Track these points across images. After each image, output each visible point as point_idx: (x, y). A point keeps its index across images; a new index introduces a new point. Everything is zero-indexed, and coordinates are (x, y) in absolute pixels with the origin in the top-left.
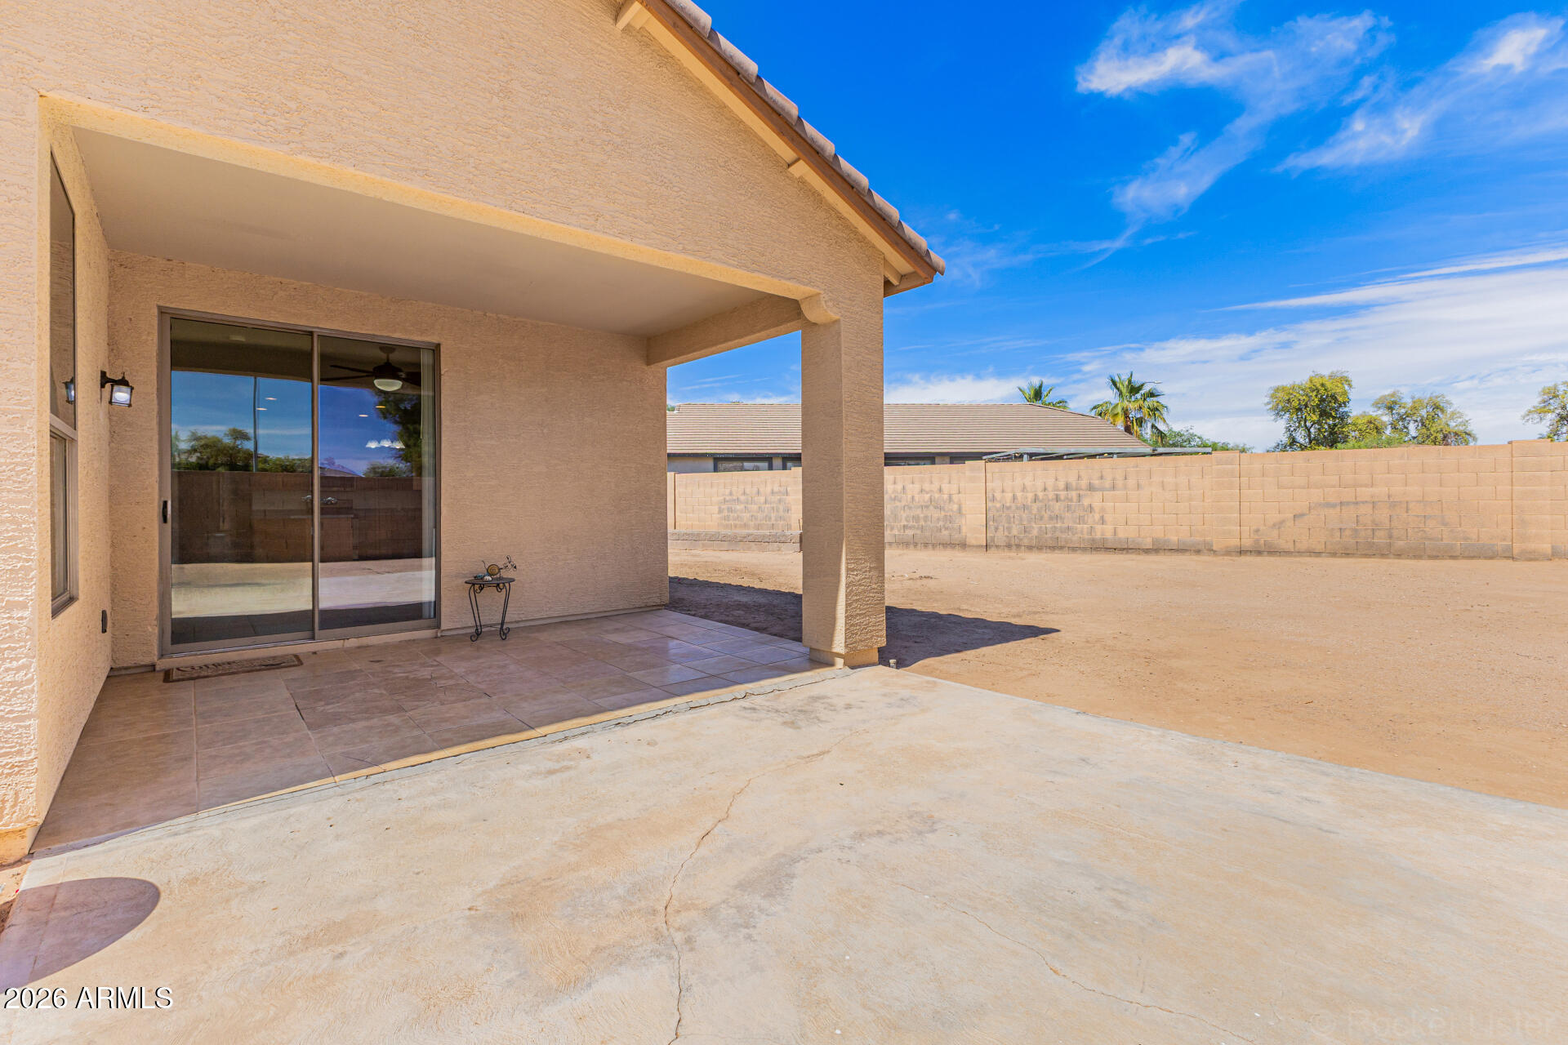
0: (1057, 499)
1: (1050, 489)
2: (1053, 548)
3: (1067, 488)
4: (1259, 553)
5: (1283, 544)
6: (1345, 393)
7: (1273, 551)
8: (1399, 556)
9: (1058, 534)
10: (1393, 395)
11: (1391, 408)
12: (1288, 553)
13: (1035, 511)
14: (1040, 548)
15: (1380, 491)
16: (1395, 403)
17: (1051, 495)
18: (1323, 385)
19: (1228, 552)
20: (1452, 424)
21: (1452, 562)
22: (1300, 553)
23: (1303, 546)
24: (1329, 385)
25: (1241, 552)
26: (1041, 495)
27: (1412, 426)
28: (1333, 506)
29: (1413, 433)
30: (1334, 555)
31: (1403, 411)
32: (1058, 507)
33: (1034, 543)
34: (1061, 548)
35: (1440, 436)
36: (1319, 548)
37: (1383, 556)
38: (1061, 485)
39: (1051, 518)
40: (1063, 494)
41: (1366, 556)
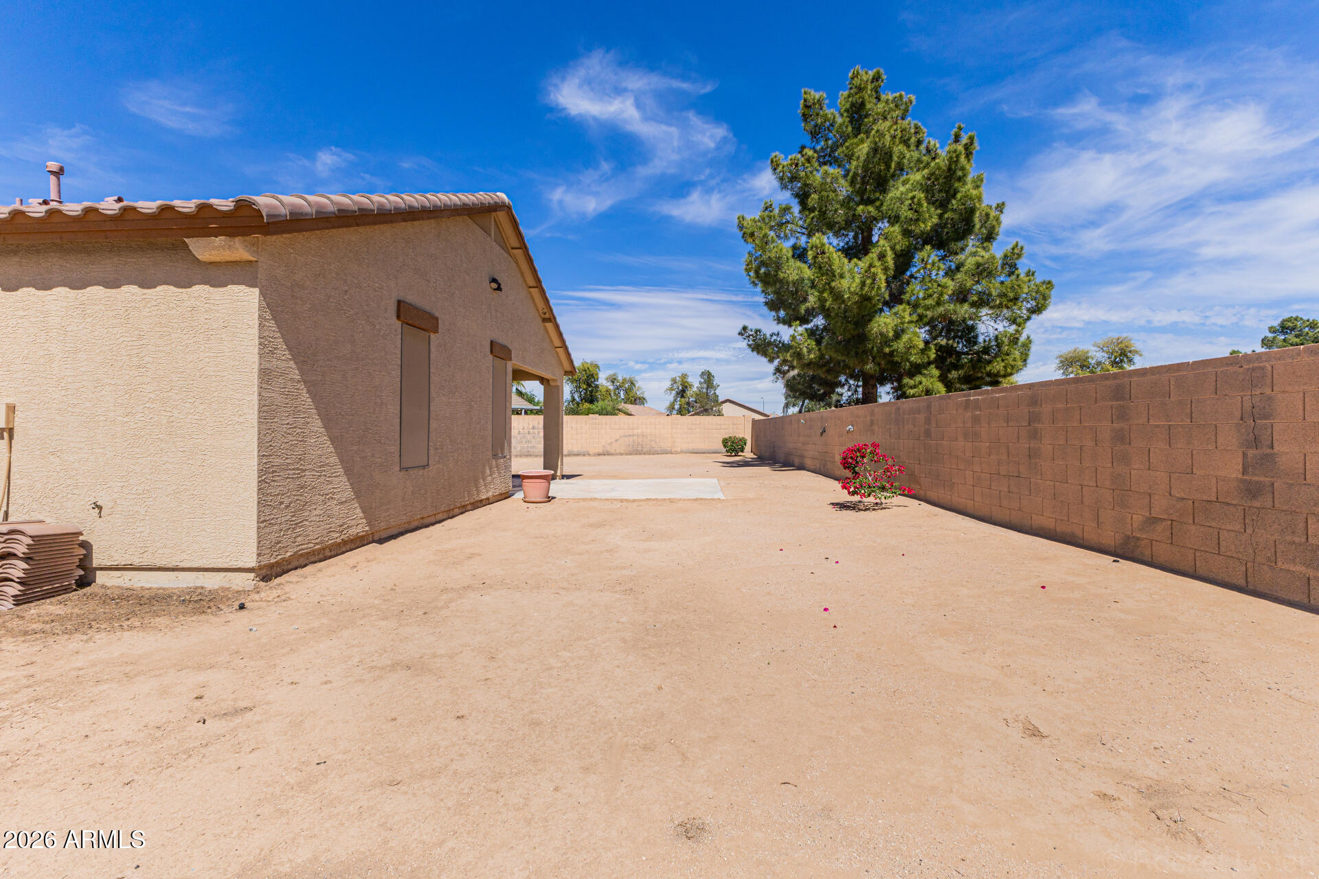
0: (529, 433)
1: (526, 428)
2: (527, 456)
3: (533, 428)
4: (604, 455)
5: (613, 452)
6: (597, 374)
7: (609, 454)
8: (644, 454)
9: (529, 449)
10: (614, 375)
11: (613, 382)
12: (613, 454)
13: (519, 438)
14: (521, 456)
15: (639, 431)
16: (615, 379)
17: (526, 431)
18: (588, 368)
19: (595, 455)
20: (638, 393)
21: (657, 456)
22: (617, 454)
23: (618, 452)
24: (591, 369)
25: (599, 455)
26: (522, 431)
27: (622, 393)
28: (626, 436)
29: (622, 396)
30: (627, 454)
31: (618, 384)
32: (529, 437)
33: (518, 454)
34: (531, 455)
35: (633, 399)
36: (623, 452)
37: (640, 454)
38: (531, 427)
39: (526, 442)
40: (531, 431)
41: (636, 454)
